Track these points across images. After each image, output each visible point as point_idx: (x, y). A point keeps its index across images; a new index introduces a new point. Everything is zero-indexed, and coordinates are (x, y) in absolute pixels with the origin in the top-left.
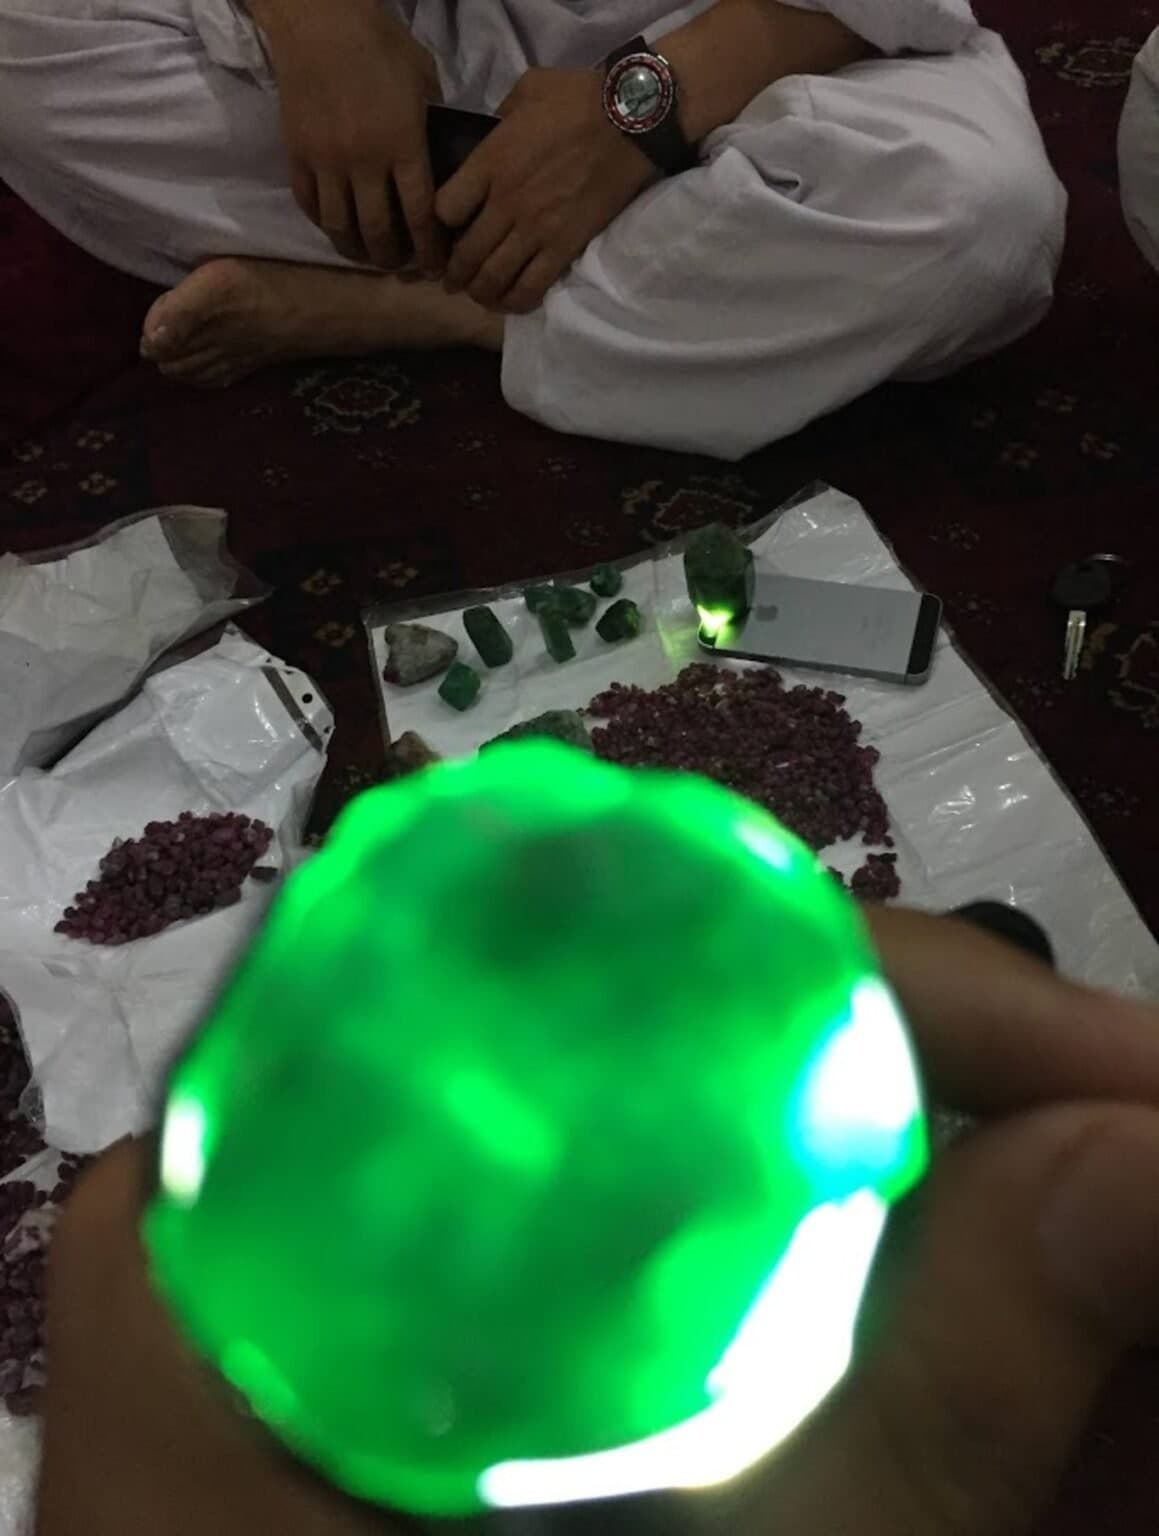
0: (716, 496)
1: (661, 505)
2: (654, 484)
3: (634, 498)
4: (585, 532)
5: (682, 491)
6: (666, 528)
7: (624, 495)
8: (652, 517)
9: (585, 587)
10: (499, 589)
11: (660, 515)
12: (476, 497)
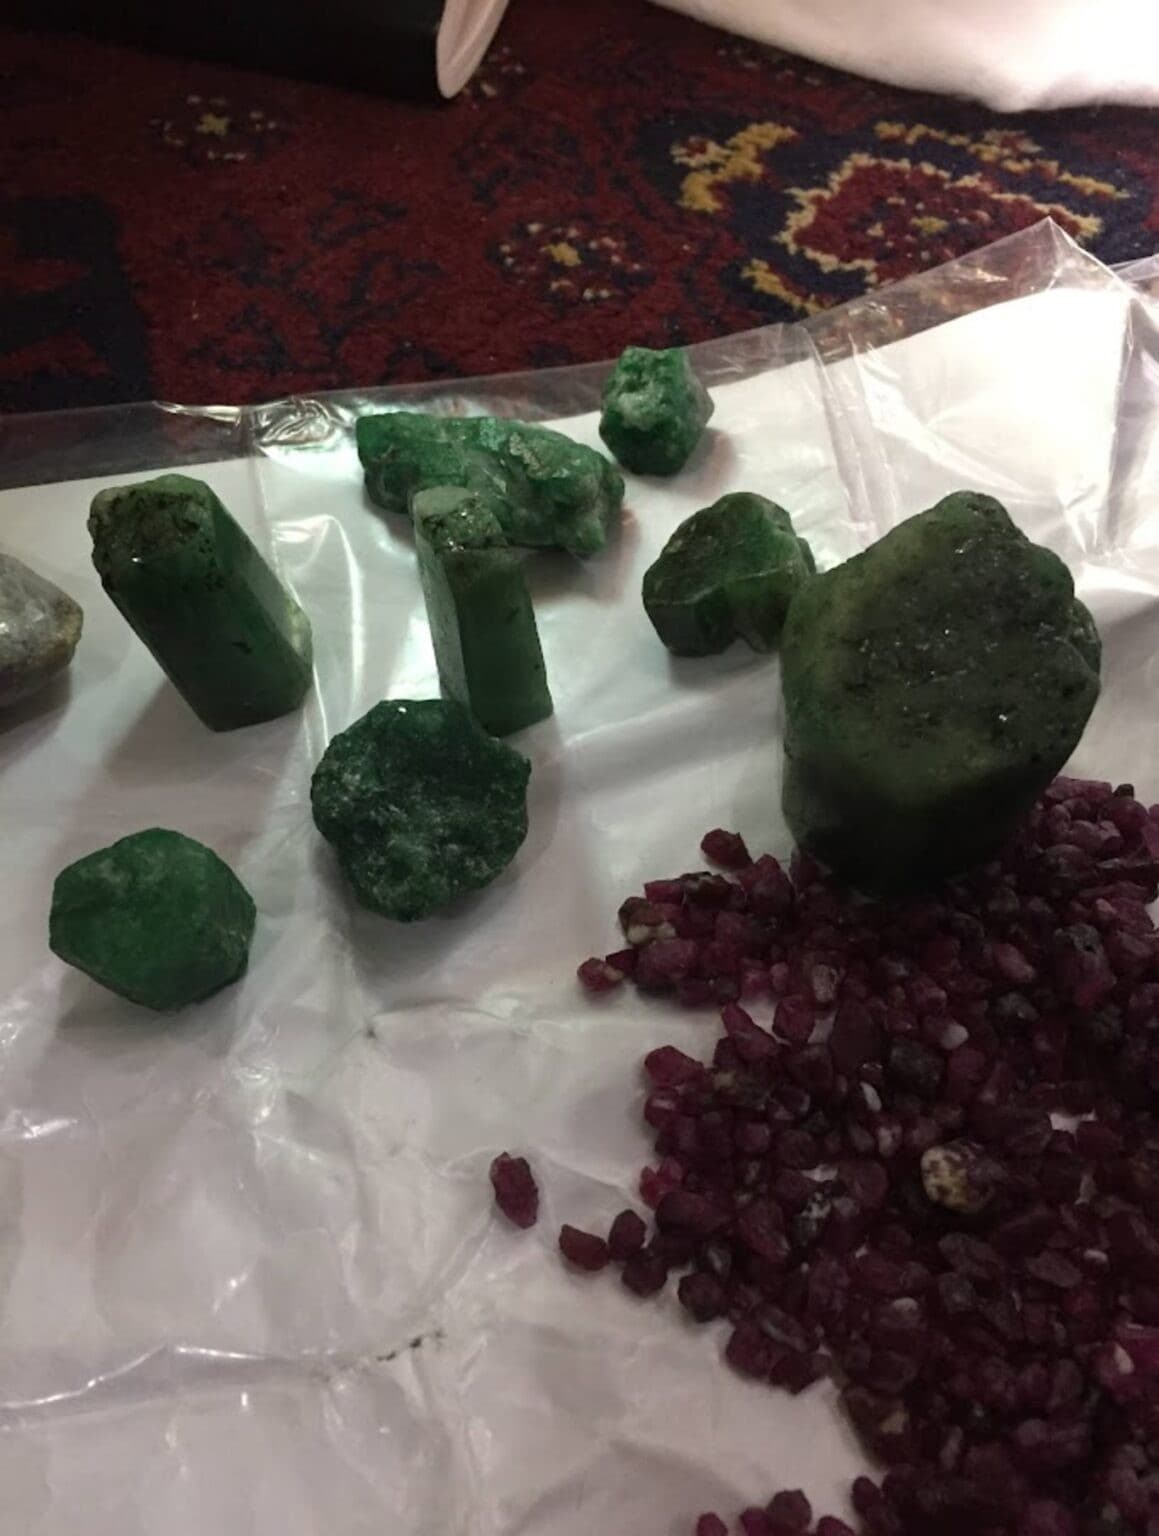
0: (969, 181)
1: (803, 195)
2: (768, 134)
3: (714, 167)
4: (566, 254)
5: (864, 160)
6: (828, 262)
7: (679, 154)
8: (782, 226)
9: (584, 429)
10: (265, 412)
11: (802, 219)
12: (215, 125)
